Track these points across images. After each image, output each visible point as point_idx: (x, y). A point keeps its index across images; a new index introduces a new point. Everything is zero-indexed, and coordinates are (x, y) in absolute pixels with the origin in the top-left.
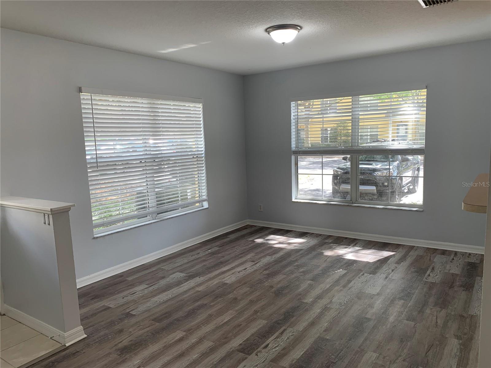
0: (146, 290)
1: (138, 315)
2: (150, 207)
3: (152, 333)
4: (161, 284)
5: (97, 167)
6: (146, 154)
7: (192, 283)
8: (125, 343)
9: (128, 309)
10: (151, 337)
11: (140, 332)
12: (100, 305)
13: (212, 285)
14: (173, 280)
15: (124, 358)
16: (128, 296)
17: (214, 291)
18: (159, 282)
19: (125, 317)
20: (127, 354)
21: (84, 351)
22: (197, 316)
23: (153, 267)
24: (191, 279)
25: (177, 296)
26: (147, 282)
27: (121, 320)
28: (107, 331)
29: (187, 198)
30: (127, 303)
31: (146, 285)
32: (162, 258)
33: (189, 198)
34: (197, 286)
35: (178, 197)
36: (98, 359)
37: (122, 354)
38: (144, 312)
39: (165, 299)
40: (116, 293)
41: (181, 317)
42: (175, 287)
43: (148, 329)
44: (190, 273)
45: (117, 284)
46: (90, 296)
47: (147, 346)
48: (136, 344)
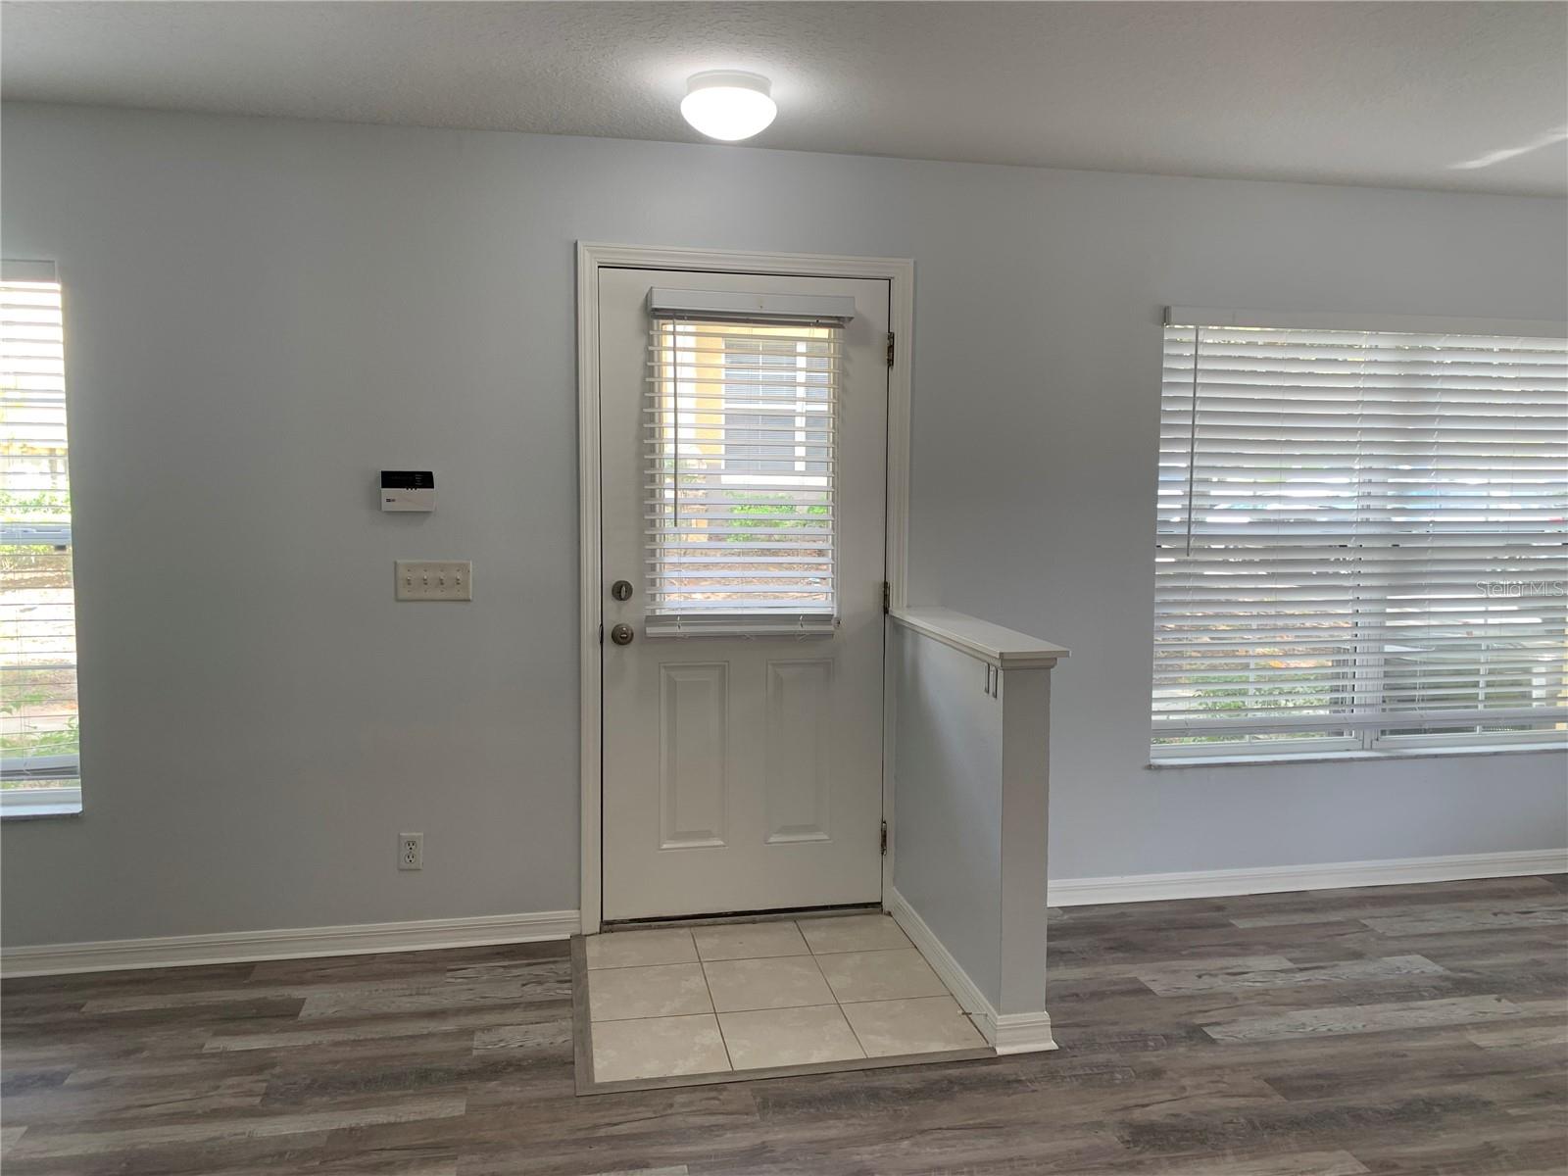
0: (1283, 975)
1: (1228, 1046)
2: (1357, 705)
3: (1251, 1122)
4: (1341, 972)
5: (1188, 551)
6: (1367, 522)
7: (1461, 1009)
8: (1157, 1113)
9: (1201, 1015)
10: (1243, 1131)
11: (1214, 1101)
12: (1124, 974)
13: (1544, 1043)
14: (1391, 977)
15: (1138, 1158)
16: (1216, 976)
17: (1540, 1069)
18: (1336, 965)
19: (1184, 1035)
20: (1147, 1150)
21: (1036, 1086)
22: (1438, 1129)
23: (1334, 908)
24: (1463, 993)
25: (1390, 1032)
26: (1297, 954)
27: (1169, 1040)
28: (1115, 1057)
29: (1527, 696)
30: (1211, 996)
31: (1290, 960)
32: (1377, 890)
33: (1534, 696)
34: (1478, 1026)
35: (1476, 685)
36: (1064, 1126)
37: (1136, 1143)
38: (1248, 1045)
39: (1338, 1027)
40: (1184, 953)
41: (1371, 1109)
42: (1391, 1002)
43: (1242, 1102)
44: (1466, 972)
45: (1199, 927)
46: (1106, 936)
47: (1220, 1153)
48: (1187, 1131)
